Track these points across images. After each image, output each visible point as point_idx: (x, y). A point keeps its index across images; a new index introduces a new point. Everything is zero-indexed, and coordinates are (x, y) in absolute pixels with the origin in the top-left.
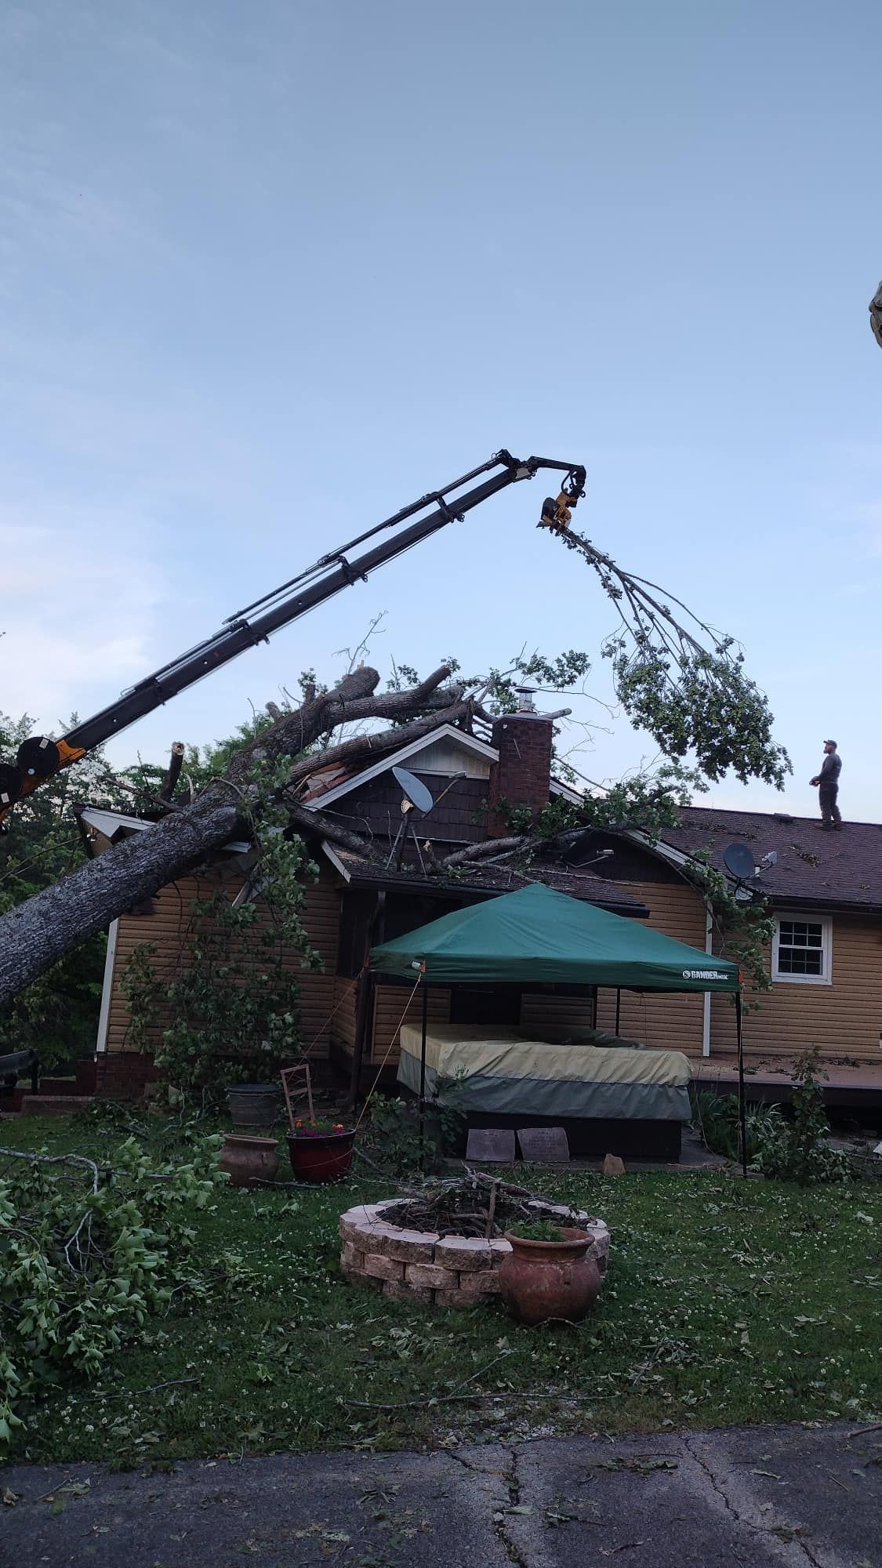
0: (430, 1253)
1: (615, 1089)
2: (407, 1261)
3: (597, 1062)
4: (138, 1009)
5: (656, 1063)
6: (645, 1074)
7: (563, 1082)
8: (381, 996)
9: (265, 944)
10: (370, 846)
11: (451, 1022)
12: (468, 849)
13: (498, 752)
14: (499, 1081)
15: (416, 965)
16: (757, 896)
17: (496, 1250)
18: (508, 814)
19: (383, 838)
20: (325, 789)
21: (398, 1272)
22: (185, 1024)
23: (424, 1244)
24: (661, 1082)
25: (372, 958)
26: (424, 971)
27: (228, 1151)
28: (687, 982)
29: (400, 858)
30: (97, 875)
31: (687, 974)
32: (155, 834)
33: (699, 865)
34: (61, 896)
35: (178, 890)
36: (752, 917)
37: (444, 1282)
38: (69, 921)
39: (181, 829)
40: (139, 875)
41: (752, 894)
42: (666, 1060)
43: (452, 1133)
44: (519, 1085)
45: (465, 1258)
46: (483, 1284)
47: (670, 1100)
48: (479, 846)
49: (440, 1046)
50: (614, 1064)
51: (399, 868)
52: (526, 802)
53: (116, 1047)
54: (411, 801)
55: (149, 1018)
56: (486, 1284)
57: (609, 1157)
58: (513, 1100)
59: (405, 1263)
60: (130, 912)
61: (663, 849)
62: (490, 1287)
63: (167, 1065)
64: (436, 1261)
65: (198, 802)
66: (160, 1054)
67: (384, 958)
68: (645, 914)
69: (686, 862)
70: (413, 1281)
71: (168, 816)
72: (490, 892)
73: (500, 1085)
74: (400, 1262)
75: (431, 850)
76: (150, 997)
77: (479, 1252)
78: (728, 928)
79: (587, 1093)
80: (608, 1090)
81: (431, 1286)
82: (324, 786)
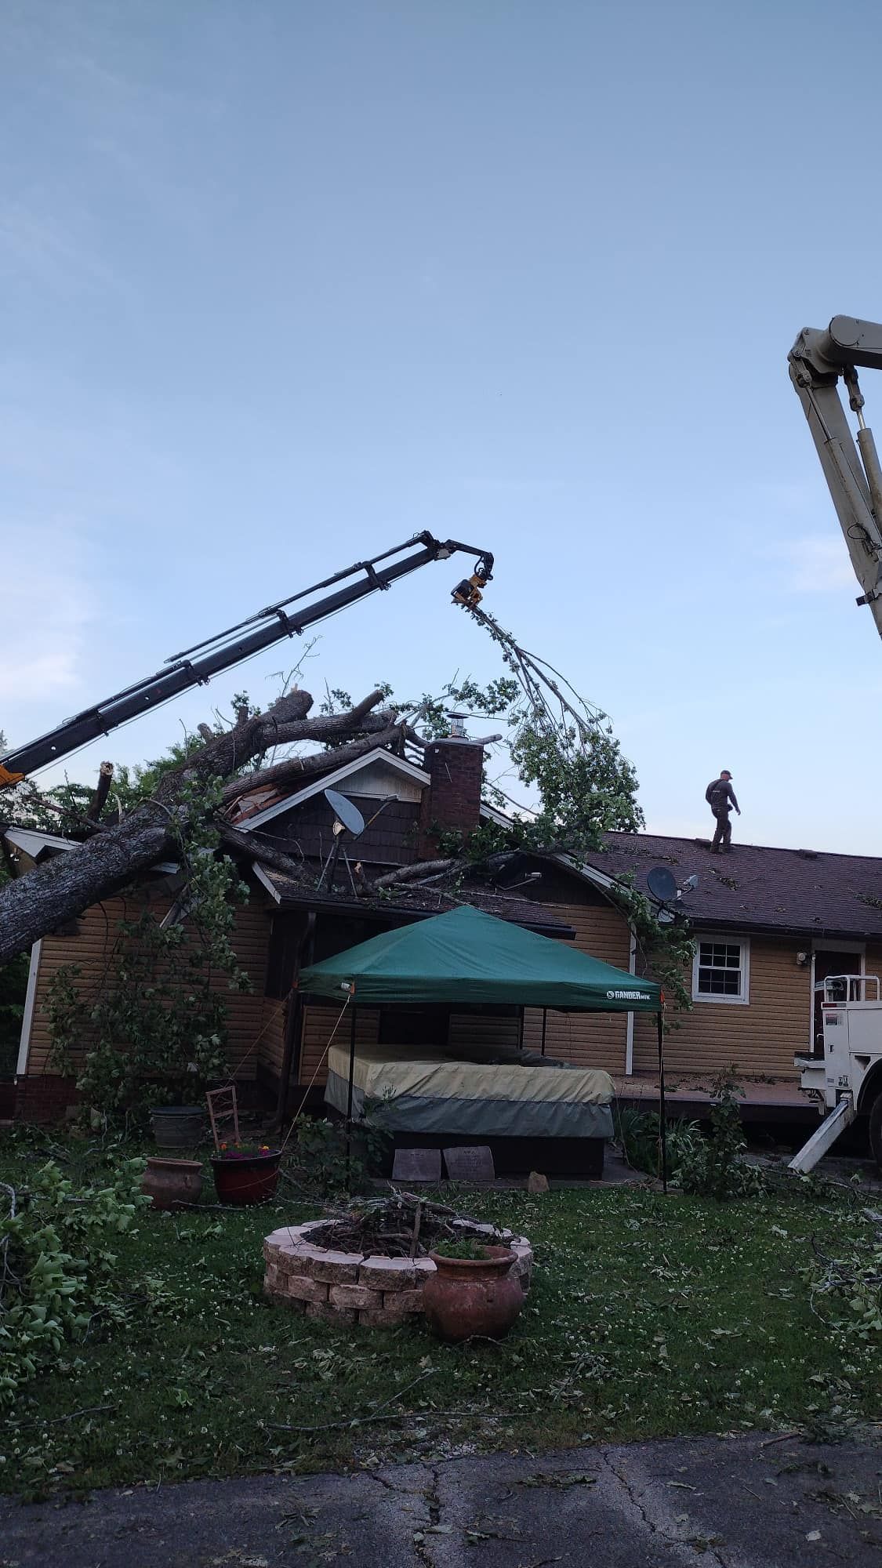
0: (353, 1273)
1: (540, 1107)
2: (330, 1282)
3: (523, 1080)
4: (61, 1031)
5: (580, 1081)
6: (569, 1092)
7: (489, 1101)
8: (310, 1017)
9: (193, 965)
10: (301, 867)
11: (380, 1042)
12: (399, 871)
13: (429, 776)
14: (426, 1101)
15: (346, 986)
16: (679, 918)
17: (420, 1270)
18: (439, 837)
19: (314, 859)
20: (257, 811)
21: (322, 1293)
22: (108, 1046)
23: (348, 1265)
24: (585, 1101)
25: (301, 979)
26: (353, 992)
27: (150, 1174)
28: (611, 1002)
29: (331, 879)
30: (20, 896)
31: (611, 994)
32: (81, 855)
33: (624, 888)
35: (104, 910)
36: (674, 939)
37: (367, 1302)
39: (108, 850)
40: (64, 895)
41: (673, 916)
42: (589, 1078)
43: (379, 1154)
44: (446, 1104)
45: (389, 1278)
46: (407, 1303)
47: (593, 1118)
48: (409, 868)
49: (368, 1066)
50: (539, 1083)
51: (330, 890)
52: (456, 825)
53: (37, 1070)
54: (342, 823)
55: (71, 1040)
56: (410, 1303)
57: (533, 1175)
58: (440, 1120)
59: (329, 1284)
60: (53, 933)
61: (589, 872)
62: (414, 1306)
63: (89, 1087)
64: (360, 1282)
65: (127, 823)
66: (83, 1077)
67: (313, 979)
68: (571, 936)
69: (611, 885)
70: (337, 1302)
71: (96, 836)
72: (420, 913)
73: (427, 1105)
74: (324, 1283)
75: (362, 872)
76: (74, 1019)
77: (403, 1272)
78: (651, 949)
79: (513, 1112)
80: (532, 1109)
81: (354, 1307)
82: (256, 808)
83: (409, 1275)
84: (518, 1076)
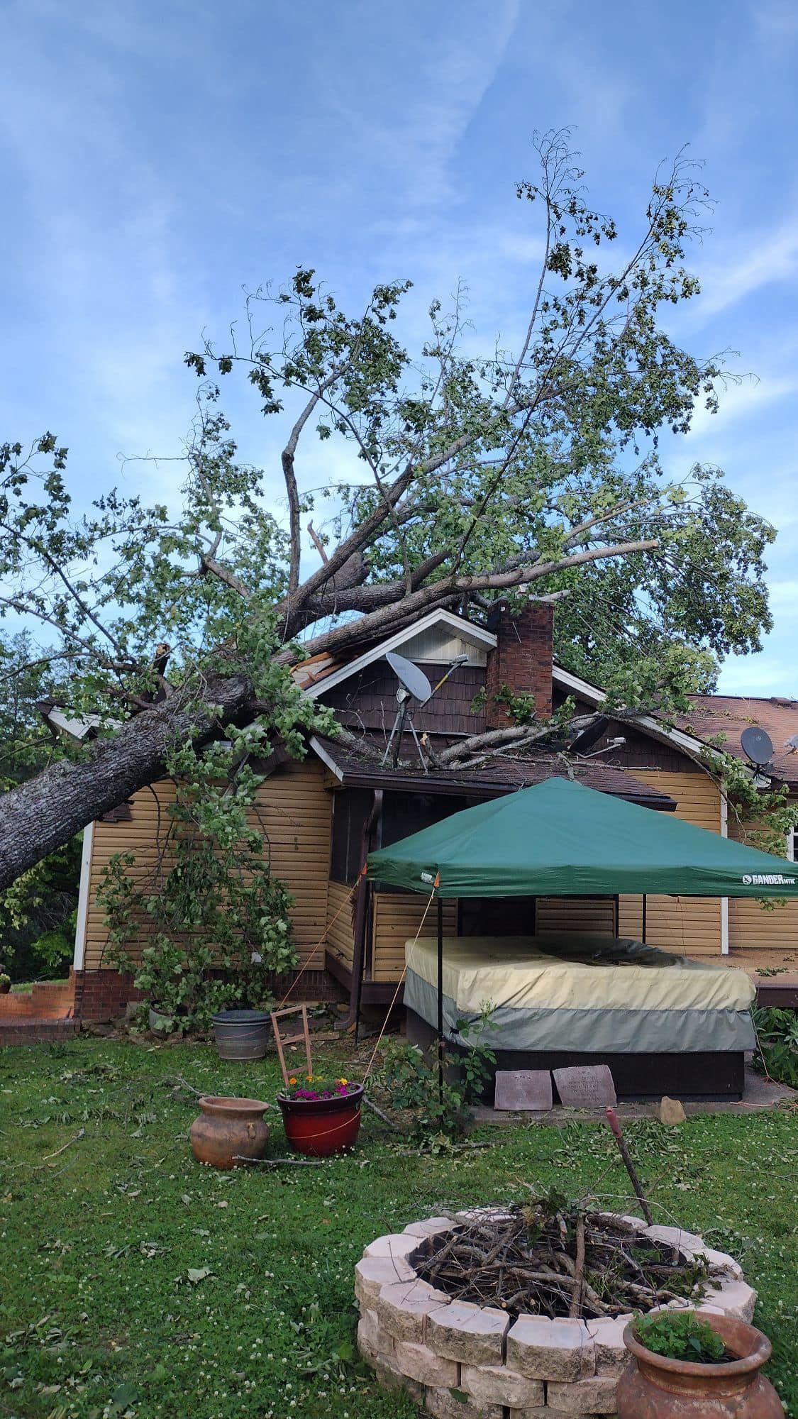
0: (498, 1350)
1: (667, 1018)
2: (462, 1361)
3: (644, 986)
4: (116, 924)
5: (713, 985)
6: (701, 998)
7: (606, 1012)
8: (380, 905)
9: (252, 850)
10: (361, 741)
11: (460, 934)
12: (468, 741)
13: (495, 637)
14: (531, 1013)
15: (427, 877)
16: (776, 783)
17: (601, 1346)
18: (509, 703)
19: (377, 731)
20: (313, 682)
21: (450, 1375)
22: (167, 940)
23: (489, 1336)
24: (721, 1007)
25: (369, 865)
26: (437, 885)
27: (206, 1121)
28: (749, 888)
29: (396, 753)
30: (60, 781)
31: (747, 879)
32: (125, 734)
33: (714, 752)
34: (18, 806)
35: (154, 793)
36: (772, 807)
37: (523, 1398)
38: (27, 833)
39: (155, 729)
40: (108, 779)
41: (770, 781)
42: (724, 981)
44: (553, 1018)
45: (555, 1362)
46: (584, 1400)
47: (731, 1027)
48: (479, 738)
49: (458, 972)
50: (664, 988)
51: (396, 764)
52: (528, 689)
53: (94, 965)
54: (407, 690)
55: (128, 933)
56: (589, 1400)
57: (666, 1100)
58: (548, 1034)
59: (459, 1365)
60: (100, 819)
61: (676, 737)
62: (596, 1405)
63: (148, 987)
64: (508, 1362)
65: (174, 698)
66: (141, 973)
67: (385, 866)
68: (671, 807)
69: (701, 748)
70: (475, 1394)
71: (141, 714)
72: (501, 787)
73: (531, 1017)
74: (451, 1361)
75: (428, 743)
76: (130, 911)
77: (577, 1352)
78: (747, 817)
79: (634, 1022)
80: (658, 1019)
81: (503, 1403)
82: (311, 679)
83: (585, 1356)
84: (638, 979)
